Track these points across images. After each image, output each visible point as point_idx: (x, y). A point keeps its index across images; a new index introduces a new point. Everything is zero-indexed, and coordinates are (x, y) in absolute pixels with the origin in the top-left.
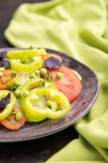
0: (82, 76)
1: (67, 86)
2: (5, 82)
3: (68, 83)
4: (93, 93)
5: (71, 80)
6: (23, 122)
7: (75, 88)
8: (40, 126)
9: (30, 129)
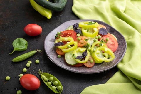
0: (117, 38)
1: (111, 44)
2: (82, 43)
3: (112, 43)
4: (124, 48)
5: (113, 41)
6: (94, 64)
7: (115, 45)
8: (101, 65)
9: (97, 67)
